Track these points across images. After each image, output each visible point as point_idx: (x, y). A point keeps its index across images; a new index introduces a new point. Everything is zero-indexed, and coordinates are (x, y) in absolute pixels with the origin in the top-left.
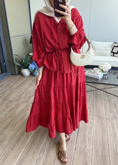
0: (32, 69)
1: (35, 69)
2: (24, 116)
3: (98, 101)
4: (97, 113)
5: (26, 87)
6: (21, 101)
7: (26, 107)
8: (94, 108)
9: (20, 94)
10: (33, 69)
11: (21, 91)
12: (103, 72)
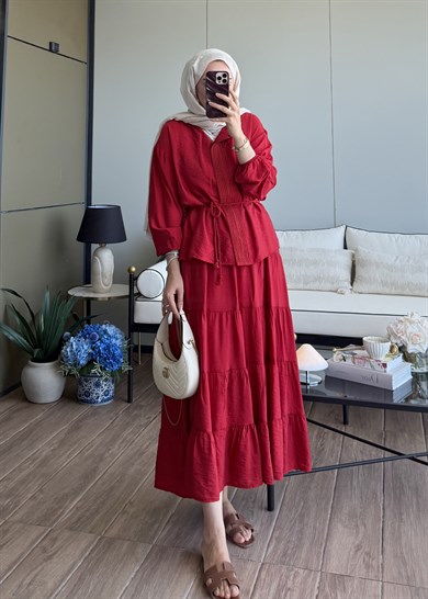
0: (76, 364)
1: (90, 363)
2: (30, 584)
3: (404, 517)
4: (400, 573)
5: (44, 454)
6: (18, 517)
7: (44, 543)
8: (388, 548)
9: (11, 485)
10: (83, 362)
11: (20, 469)
12: (407, 358)
